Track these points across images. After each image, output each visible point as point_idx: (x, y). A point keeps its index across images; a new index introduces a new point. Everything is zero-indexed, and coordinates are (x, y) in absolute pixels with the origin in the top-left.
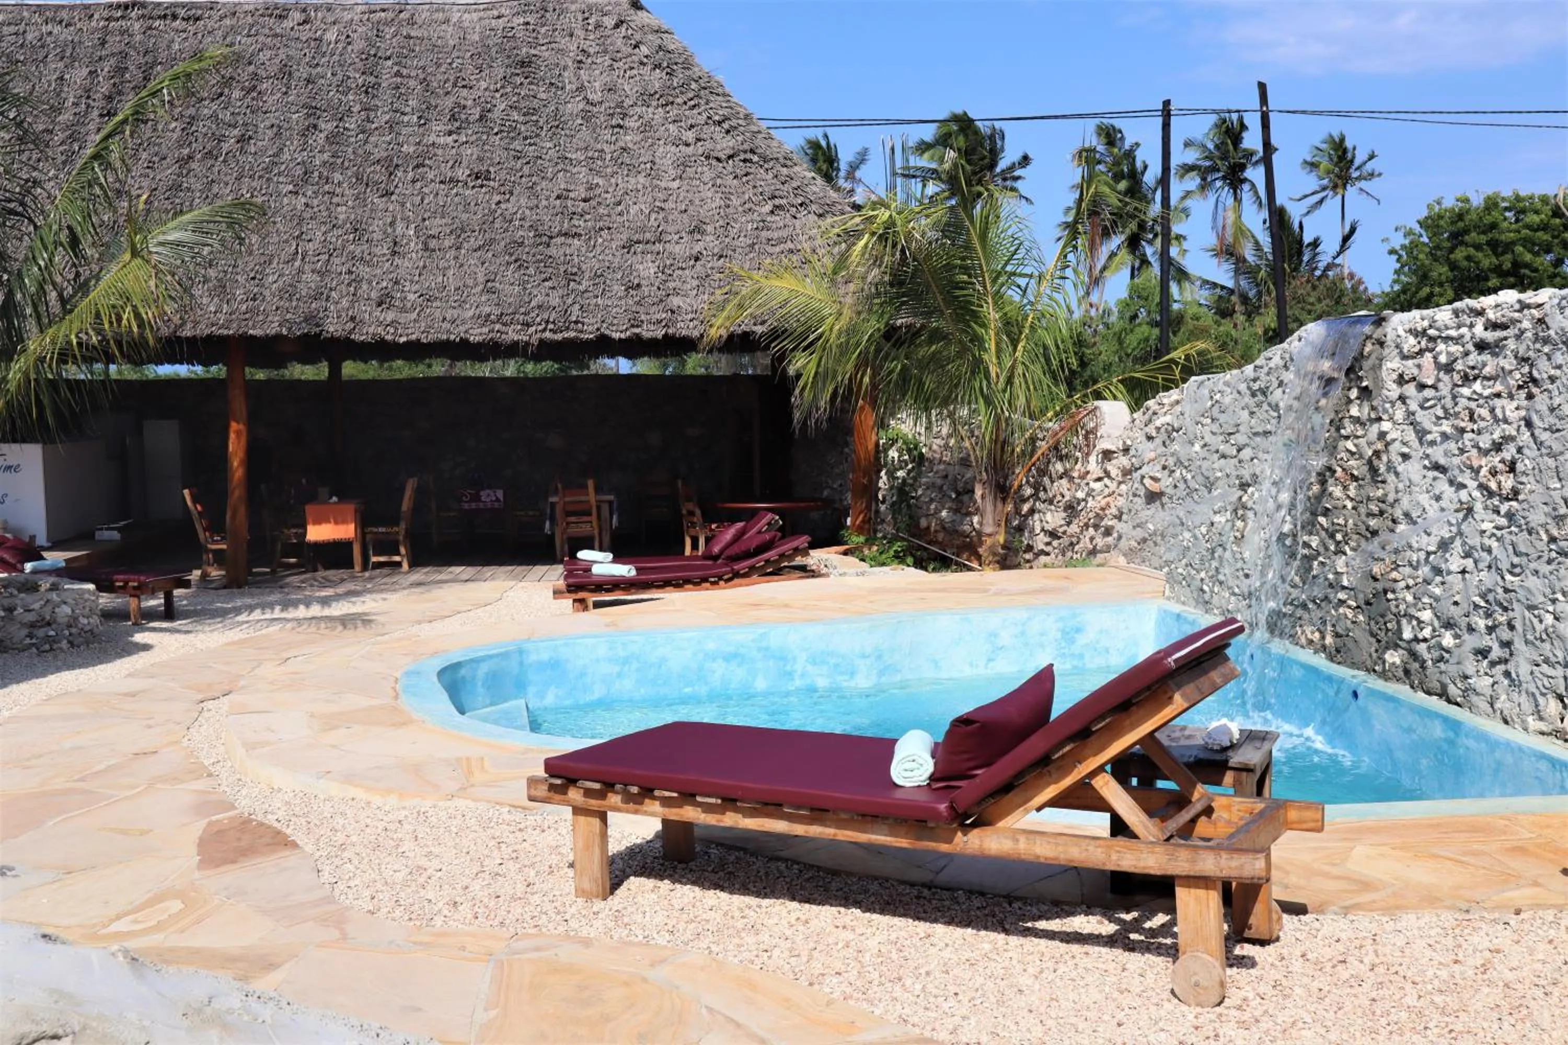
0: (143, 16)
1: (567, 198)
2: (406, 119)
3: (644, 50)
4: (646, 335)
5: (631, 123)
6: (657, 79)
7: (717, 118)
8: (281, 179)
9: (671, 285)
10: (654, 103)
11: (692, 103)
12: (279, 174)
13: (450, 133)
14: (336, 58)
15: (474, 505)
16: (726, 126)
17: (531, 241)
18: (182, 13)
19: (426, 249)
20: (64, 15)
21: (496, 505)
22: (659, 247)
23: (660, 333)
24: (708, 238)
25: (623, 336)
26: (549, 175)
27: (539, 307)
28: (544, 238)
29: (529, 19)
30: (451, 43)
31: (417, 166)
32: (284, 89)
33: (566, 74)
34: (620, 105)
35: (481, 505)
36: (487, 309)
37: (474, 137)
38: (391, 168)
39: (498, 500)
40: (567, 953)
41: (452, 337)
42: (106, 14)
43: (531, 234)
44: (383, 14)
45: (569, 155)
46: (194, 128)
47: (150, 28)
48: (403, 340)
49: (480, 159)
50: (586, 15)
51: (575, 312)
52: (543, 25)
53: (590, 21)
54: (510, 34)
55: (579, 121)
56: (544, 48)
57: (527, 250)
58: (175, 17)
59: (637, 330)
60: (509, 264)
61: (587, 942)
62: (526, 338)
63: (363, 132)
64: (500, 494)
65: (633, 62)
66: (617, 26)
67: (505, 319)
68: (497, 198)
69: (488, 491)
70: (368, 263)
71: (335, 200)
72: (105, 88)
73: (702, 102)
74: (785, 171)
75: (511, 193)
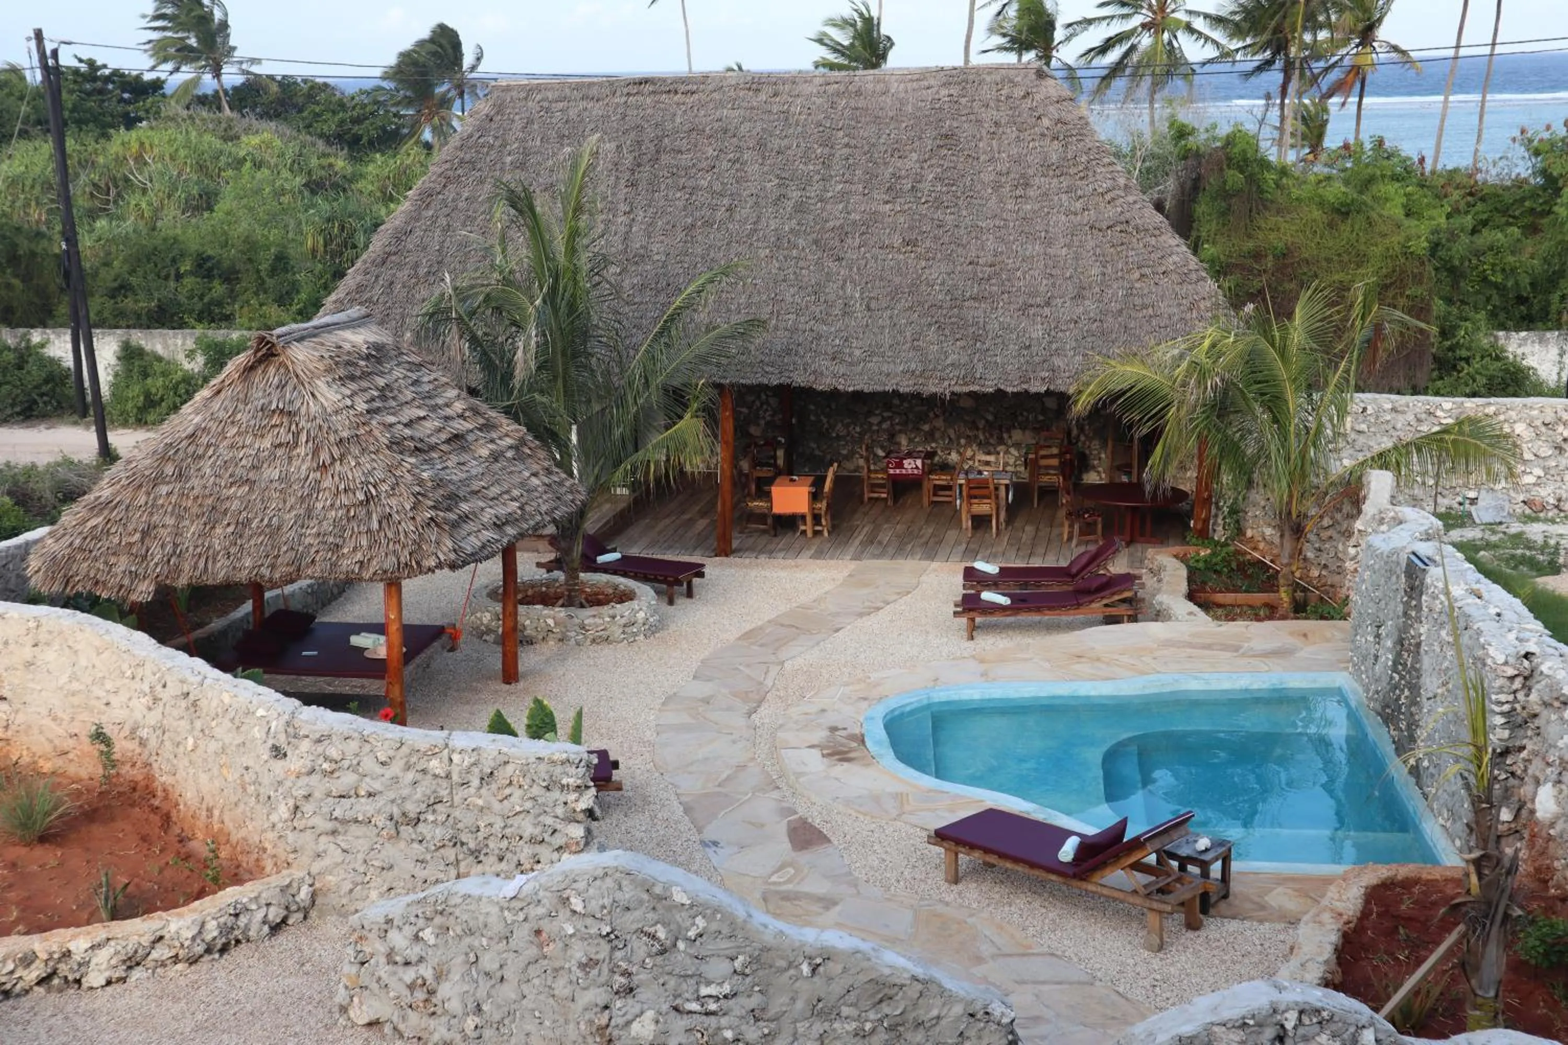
0: (654, 92)
1: (977, 264)
2: (854, 188)
3: (1046, 122)
4: (1033, 390)
5: (1031, 193)
6: (1054, 152)
7: (1101, 190)
8: (760, 244)
9: (1054, 346)
10: (1051, 173)
11: (1082, 174)
12: (758, 240)
13: (887, 202)
14: (800, 129)
15: (898, 471)
16: (1108, 197)
17: (949, 304)
18: (683, 88)
19: (869, 308)
20: (594, 91)
21: (916, 472)
22: (1047, 311)
23: (1043, 389)
24: (1087, 302)
25: (1015, 390)
26: (964, 242)
27: (953, 365)
28: (957, 302)
29: (952, 92)
30: (890, 114)
31: (863, 234)
32: (760, 161)
33: (981, 145)
34: (1023, 176)
35: (904, 472)
36: (913, 366)
37: (906, 207)
38: (843, 234)
39: (917, 468)
40: (940, 908)
41: (887, 388)
42: (625, 91)
43: (948, 298)
44: (836, 86)
45: (980, 224)
46: (694, 197)
47: (658, 102)
48: (851, 389)
49: (911, 228)
50: (1000, 86)
51: (980, 370)
52: (964, 96)
53: (1003, 92)
54: (937, 106)
55: (990, 191)
56: (964, 118)
57: (944, 312)
58: (676, 92)
59: (1025, 386)
60: (930, 325)
61: (947, 904)
62: (942, 390)
63: (821, 201)
64: (919, 463)
65: (1035, 134)
66: (1024, 97)
67: (927, 374)
68: (923, 263)
69: (909, 460)
70: (824, 322)
71: (801, 264)
72: (628, 161)
73: (1090, 174)
74: (1153, 241)
75: (934, 259)
